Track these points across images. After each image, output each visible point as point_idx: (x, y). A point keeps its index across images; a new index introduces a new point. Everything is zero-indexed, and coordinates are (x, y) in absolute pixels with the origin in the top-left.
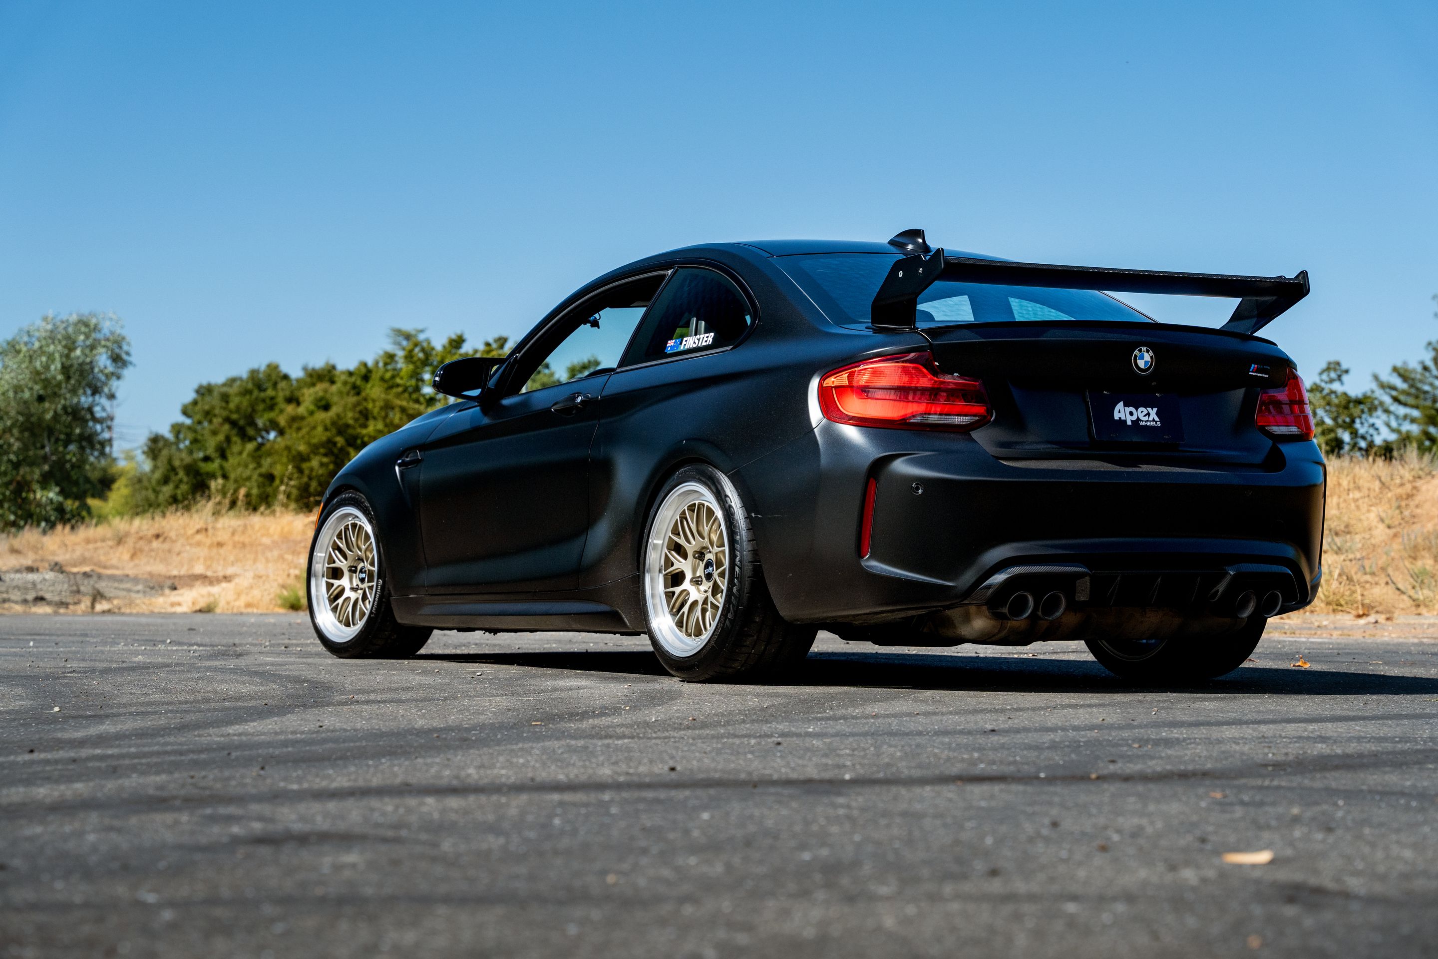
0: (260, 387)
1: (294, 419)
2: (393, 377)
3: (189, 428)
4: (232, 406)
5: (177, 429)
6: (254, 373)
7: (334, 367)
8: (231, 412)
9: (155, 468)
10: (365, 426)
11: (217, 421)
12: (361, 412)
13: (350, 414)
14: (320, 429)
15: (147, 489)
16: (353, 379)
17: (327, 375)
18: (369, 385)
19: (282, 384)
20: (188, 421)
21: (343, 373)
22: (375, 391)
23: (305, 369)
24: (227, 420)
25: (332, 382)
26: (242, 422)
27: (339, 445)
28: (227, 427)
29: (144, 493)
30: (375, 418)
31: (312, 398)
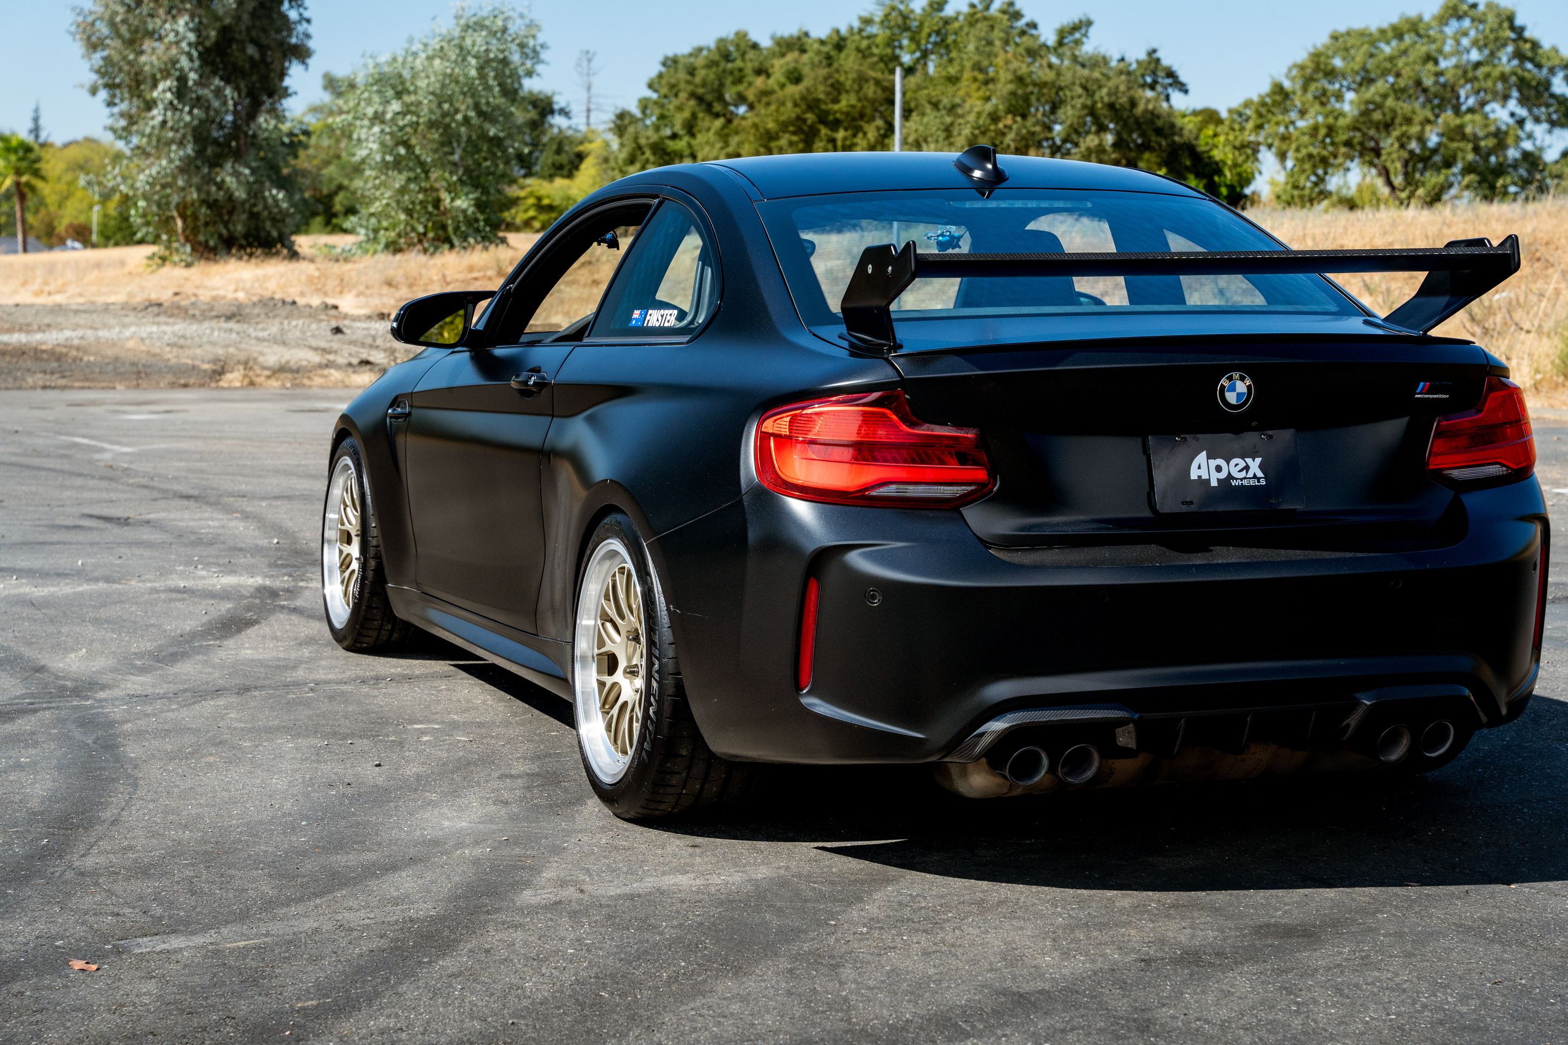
0: (727, 57)
1: (765, 93)
2: (869, 47)
3: (656, 103)
4: (698, 80)
5: (644, 105)
6: (722, 42)
7: (806, 34)
8: (696, 86)
9: (622, 145)
10: (836, 101)
11: (683, 95)
12: (832, 85)
13: (821, 88)
14: (789, 105)
15: (613, 169)
16: (825, 49)
17: (797, 44)
18: (843, 55)
19: (751, 54)
20: (654, 96)
21: (815, 41)
22: (849, 62)
23: (773, 38)
24: (693, 95)
25: (803, 51)
26: (709, 97)
27: (809, 122)
28: (692, 102)
29: (610, 173)
30: (847, 92)
31: (783, 70)
